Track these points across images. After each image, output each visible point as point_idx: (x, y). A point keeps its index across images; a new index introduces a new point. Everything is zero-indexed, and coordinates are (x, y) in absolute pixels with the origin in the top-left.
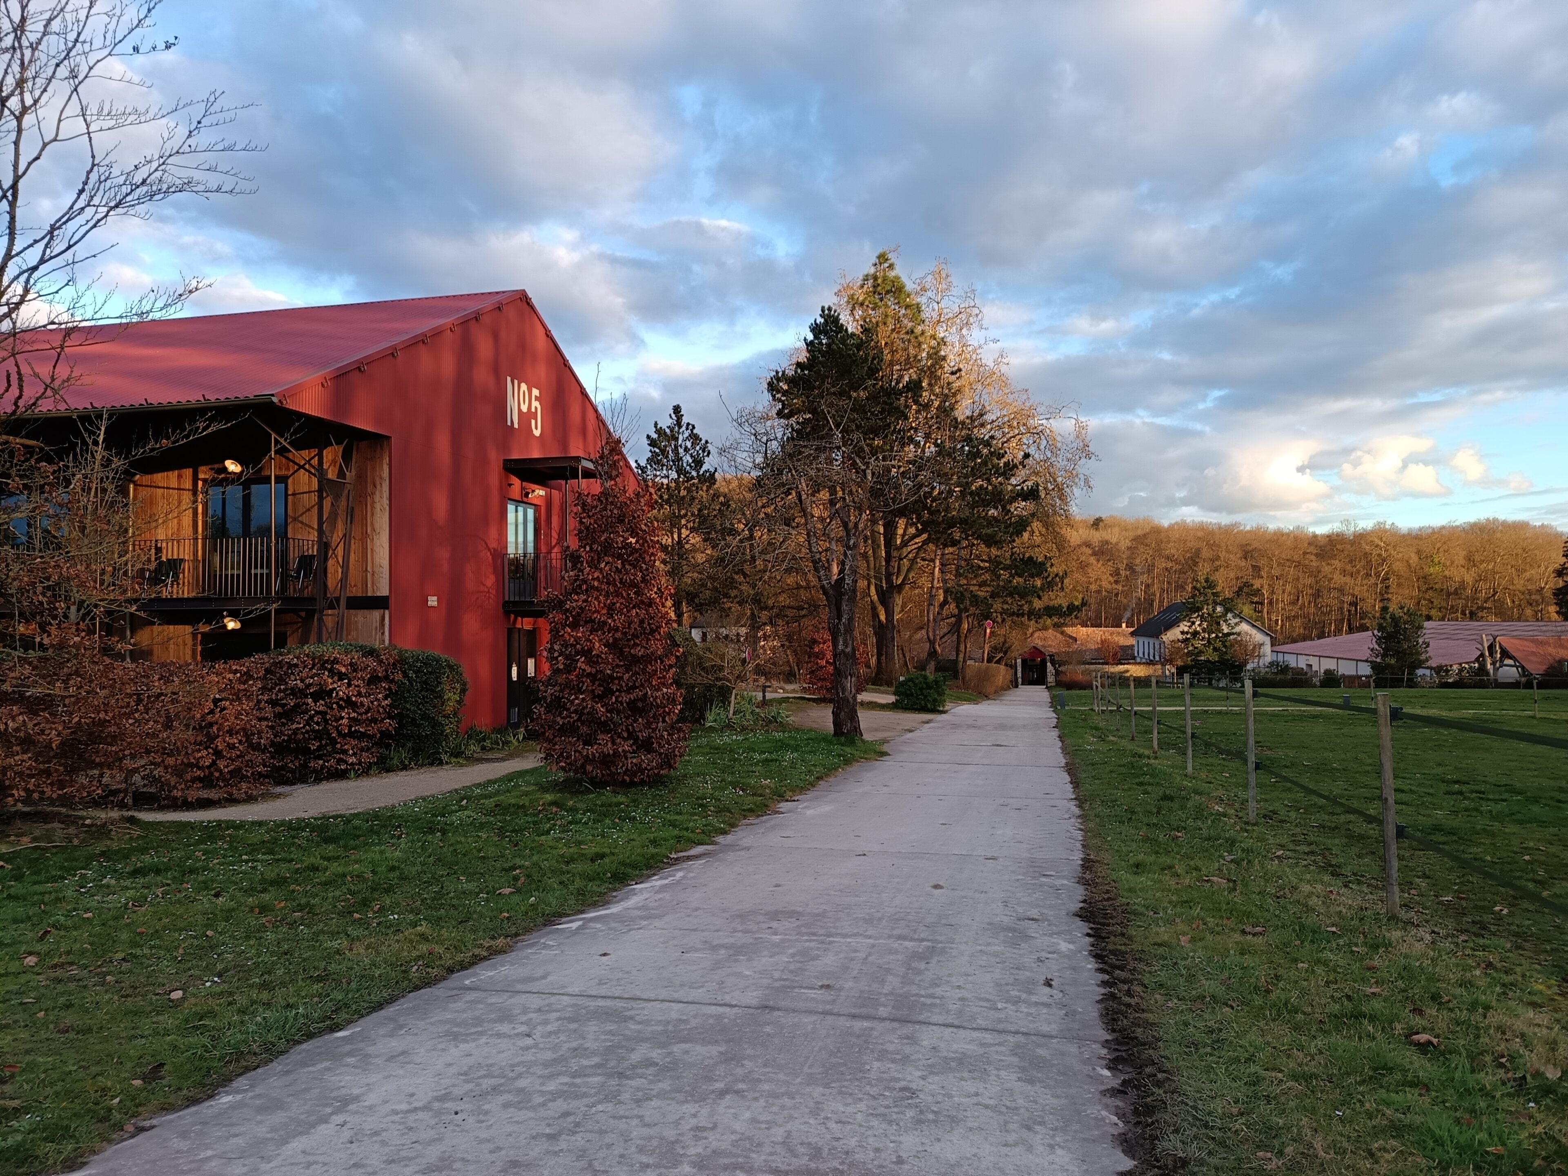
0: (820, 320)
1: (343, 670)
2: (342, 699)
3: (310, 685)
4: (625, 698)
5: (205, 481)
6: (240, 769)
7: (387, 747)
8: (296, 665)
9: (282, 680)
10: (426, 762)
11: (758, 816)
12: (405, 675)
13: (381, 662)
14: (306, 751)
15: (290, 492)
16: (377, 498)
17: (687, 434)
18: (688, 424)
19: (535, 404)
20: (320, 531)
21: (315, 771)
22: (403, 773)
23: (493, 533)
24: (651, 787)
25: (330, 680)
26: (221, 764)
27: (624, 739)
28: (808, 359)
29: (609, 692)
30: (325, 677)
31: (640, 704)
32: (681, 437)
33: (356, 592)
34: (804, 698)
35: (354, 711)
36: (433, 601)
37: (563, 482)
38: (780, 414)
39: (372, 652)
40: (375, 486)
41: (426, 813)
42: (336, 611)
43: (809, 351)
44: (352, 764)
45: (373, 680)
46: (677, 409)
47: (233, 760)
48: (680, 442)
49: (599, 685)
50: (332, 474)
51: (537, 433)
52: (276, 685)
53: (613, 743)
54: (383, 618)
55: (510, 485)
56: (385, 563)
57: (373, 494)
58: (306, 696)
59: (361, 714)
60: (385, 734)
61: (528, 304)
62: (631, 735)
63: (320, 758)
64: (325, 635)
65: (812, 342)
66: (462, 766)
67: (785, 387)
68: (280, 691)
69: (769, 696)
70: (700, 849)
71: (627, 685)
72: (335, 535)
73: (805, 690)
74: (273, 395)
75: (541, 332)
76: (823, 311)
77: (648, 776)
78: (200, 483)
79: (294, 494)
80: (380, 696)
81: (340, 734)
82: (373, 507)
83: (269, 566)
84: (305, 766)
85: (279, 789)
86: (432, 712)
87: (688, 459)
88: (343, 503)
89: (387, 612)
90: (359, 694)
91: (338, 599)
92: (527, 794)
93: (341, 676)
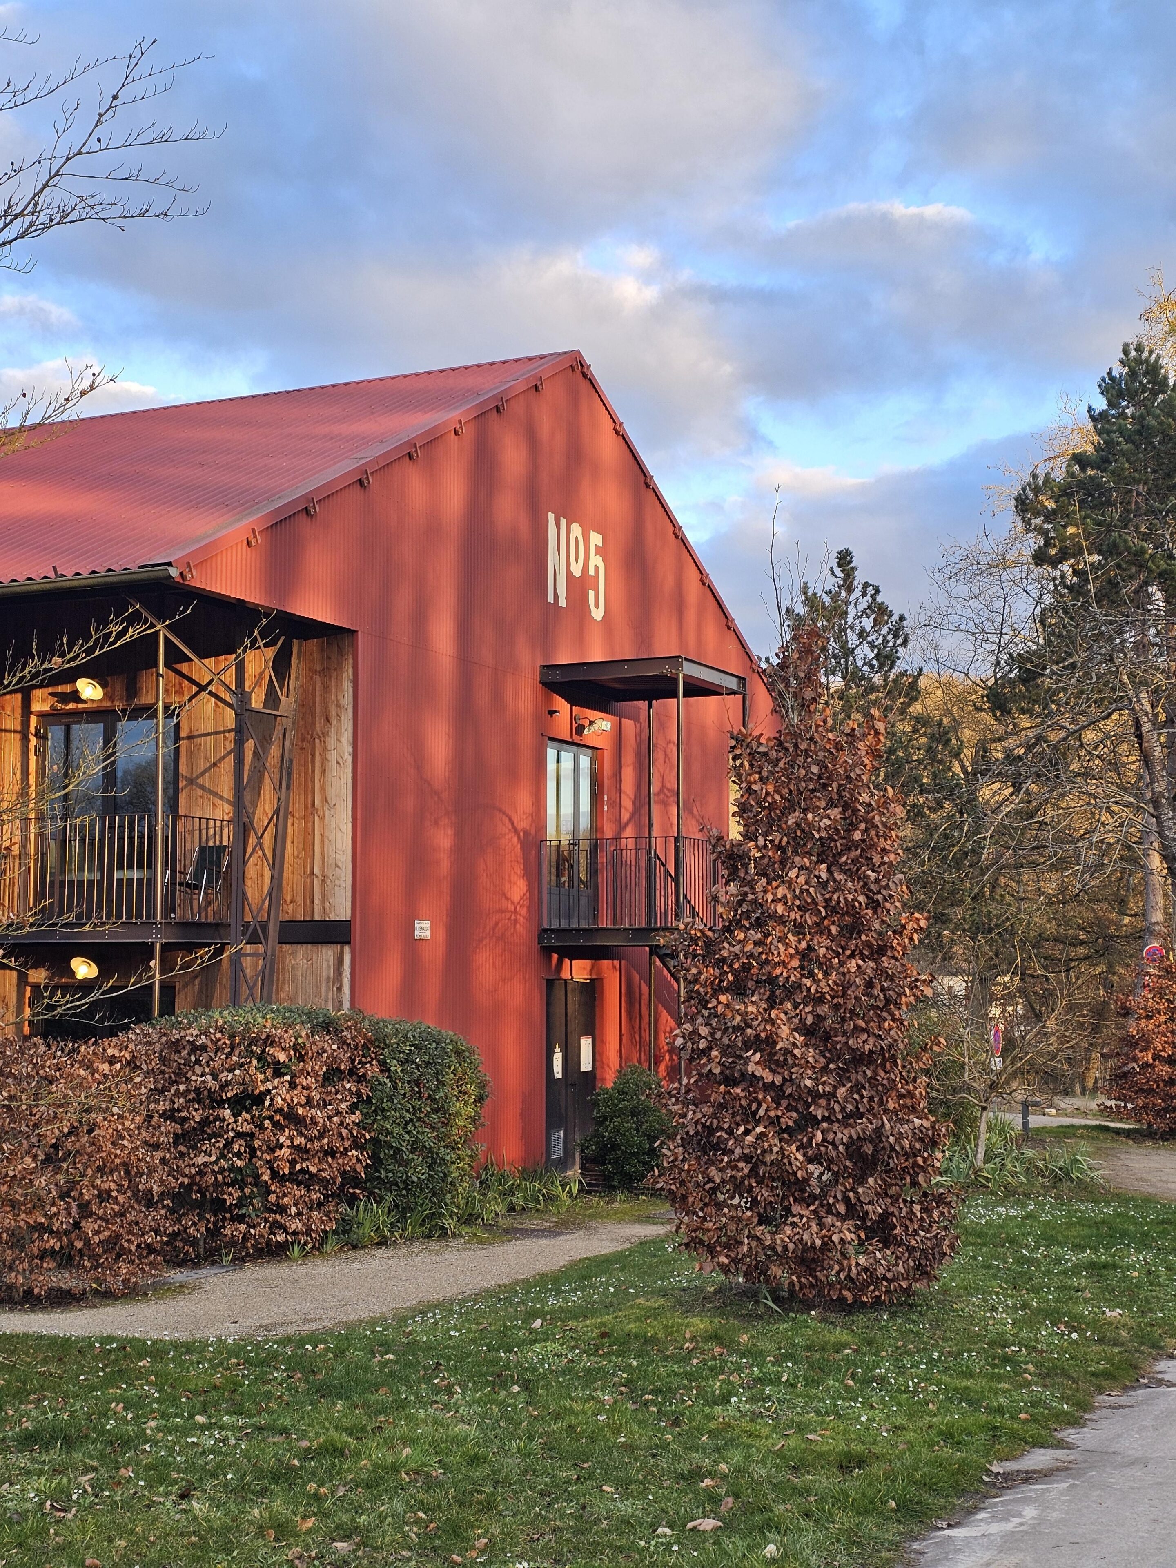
0: (1118, 370)
1: (282, 1057)
2: (280, 1111)
3: (227, 1083)
4: (843, 1135)
5: (42, 715)
6: (118, 1237)
7: (352, 1201)
8: (204, 1048)
9: (180, 1075)
10: (419, 1231)
11: (1126, 1389)
12: (385, 1068)
13: (343, 1043)
14: (219, 1206)
15: (183, 734)
16: (332, 742)
17: (864, 603)
18: (866, 585)
19: (596, 561)
20: (238, 803)
21: (232, 1243)
22: (381, 1252)
23: (524, 800)
24: (893, 1315)
25: (261, 1077)
26: (89, 1226)
27: (843, 1218)
28: (1098, 448)
29: (809, 1121)
30: (252, 1070)
31: (868, 1149)
32: (852, 611)
33: (293, 911)
34: (1107, 1129)
35: (301, 1134)
36: (423, 929)
37: (643, 705)
38: (1040, 558)
39: (328, 1026)
40: (328, 720)
41: (473, 1341)
42: (261, 948)
43: (1099, 432)
44: (295, 1233)
45: (332, 1076)
46: (844, 558)
47: (107, 1221)
48: (850, 620)
49: (789, 1108)
50: (257, 702)
51: (598, 614)
52: (172, 1083)
53: (821, 1225)
54: (340, 961)
55: (552, 713)
56: (345, 858)
57: (325, 734)
58: (221, 1103)
59: (311, 1140)
60: (350, 1178)
61: (584, 375)
62: (853, 1211)
63: (241, 1219)
64: (245, 991)
65: (1103, 415)
66: (481, 1242)
67: (1051, 505)
68: (178, 1094)
69: (1036, 1121)
70: (1039, 1459)
71: (843, 1109)
72: (259, 811)
73: (1104, 1110)
74: (170, 564)
75: (608, 424)
76: (1126, 352)
77: (888, 1291)
78: (34, 720)
79: (190, 738)
80: (343, 1106)
81: (274, 1174)
82: (324, 759)
83: (151, 865)
84: (214, 1233)
85: (176, 1276)
86: (428, 1137)
87: (864, 652)
88: (274, 751)
89: (347, 949)
90: (309, 1101)
91: (264, 926)
92: (655, 1313)
93: (278, 1070)
